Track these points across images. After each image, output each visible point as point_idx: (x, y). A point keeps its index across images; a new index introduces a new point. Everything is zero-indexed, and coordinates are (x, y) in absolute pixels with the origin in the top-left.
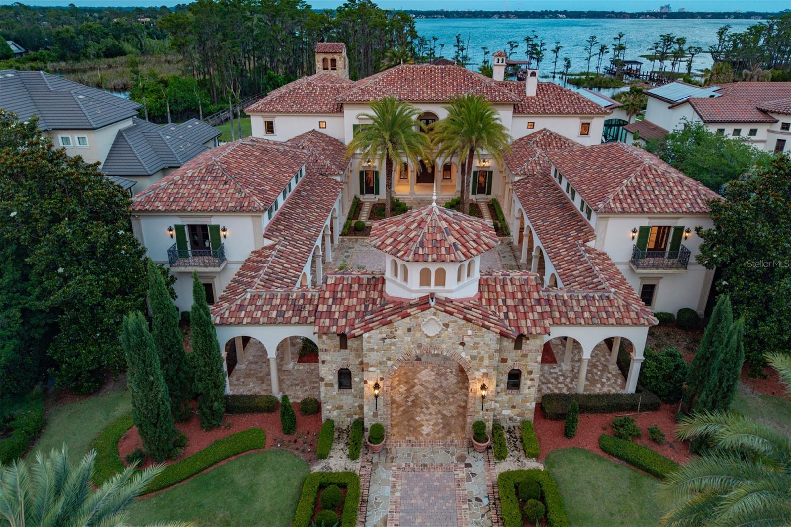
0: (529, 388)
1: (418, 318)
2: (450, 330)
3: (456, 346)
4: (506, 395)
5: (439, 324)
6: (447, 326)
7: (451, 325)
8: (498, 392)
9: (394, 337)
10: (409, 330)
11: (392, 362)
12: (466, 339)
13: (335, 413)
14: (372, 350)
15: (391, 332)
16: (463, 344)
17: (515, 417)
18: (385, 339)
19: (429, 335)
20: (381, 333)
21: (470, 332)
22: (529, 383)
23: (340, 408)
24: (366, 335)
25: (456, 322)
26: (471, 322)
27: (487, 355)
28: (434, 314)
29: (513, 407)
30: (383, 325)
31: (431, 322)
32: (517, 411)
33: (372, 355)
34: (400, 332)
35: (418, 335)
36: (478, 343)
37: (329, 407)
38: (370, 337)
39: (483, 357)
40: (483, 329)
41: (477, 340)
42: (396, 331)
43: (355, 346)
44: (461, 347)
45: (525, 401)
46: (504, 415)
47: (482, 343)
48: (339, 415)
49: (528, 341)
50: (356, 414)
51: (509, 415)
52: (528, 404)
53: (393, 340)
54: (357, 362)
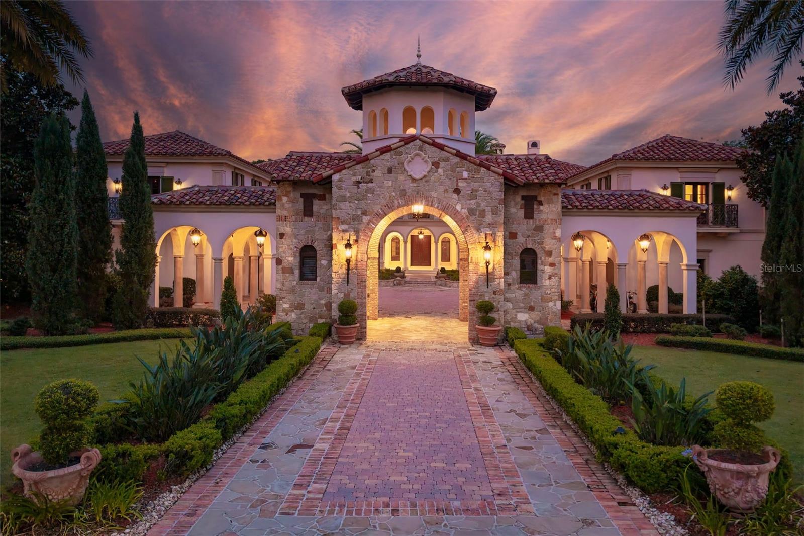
0: (550, 278)
1: (400, 154)
2: (440, 171)
3: (450, 194)
4: (520, 288)
5: (426, 162)
6: (436, 165)
7: (442, 164)
8: (509, 285)
9: (371, 181)
10: (390, 171)
11: (368, 218)
12: (461, 184)
13: (293, 315)
14: (343, 199)
15: (368, 174)
16: (457, 191)
17: (536, 325)
18: (359, 182)
19: (416, 177)
20: (354, 175)
21: (465, 174)
22: (548, 269)
23: (300, 306)
24: (335, 177)
25: (447, 160)
26: (466, 159)
27: (490, 208)
28: (421, 149)
29: (531, 309)
30: (358, 163)
31: (418, 159)
32: (536, 315)
33: (343, 207)
34: (378, 173)
35: (401, 178)
36: (477, 190)
37: (286, 306)
38: (340, 180)
39: (484, 210)
40: (482, 169)
41: (475, 185)
42: (374, 171)
43: (322, 211)
44: (455, 196)
45: (545, 300)
46: (520, 322)
47: (481, 192)
48: (299, 318)
49: (541, 207)
50: (321, 318)
51: (526, 321)
52: (551, 304)
53: (370, 185)
54: (325, 237)
